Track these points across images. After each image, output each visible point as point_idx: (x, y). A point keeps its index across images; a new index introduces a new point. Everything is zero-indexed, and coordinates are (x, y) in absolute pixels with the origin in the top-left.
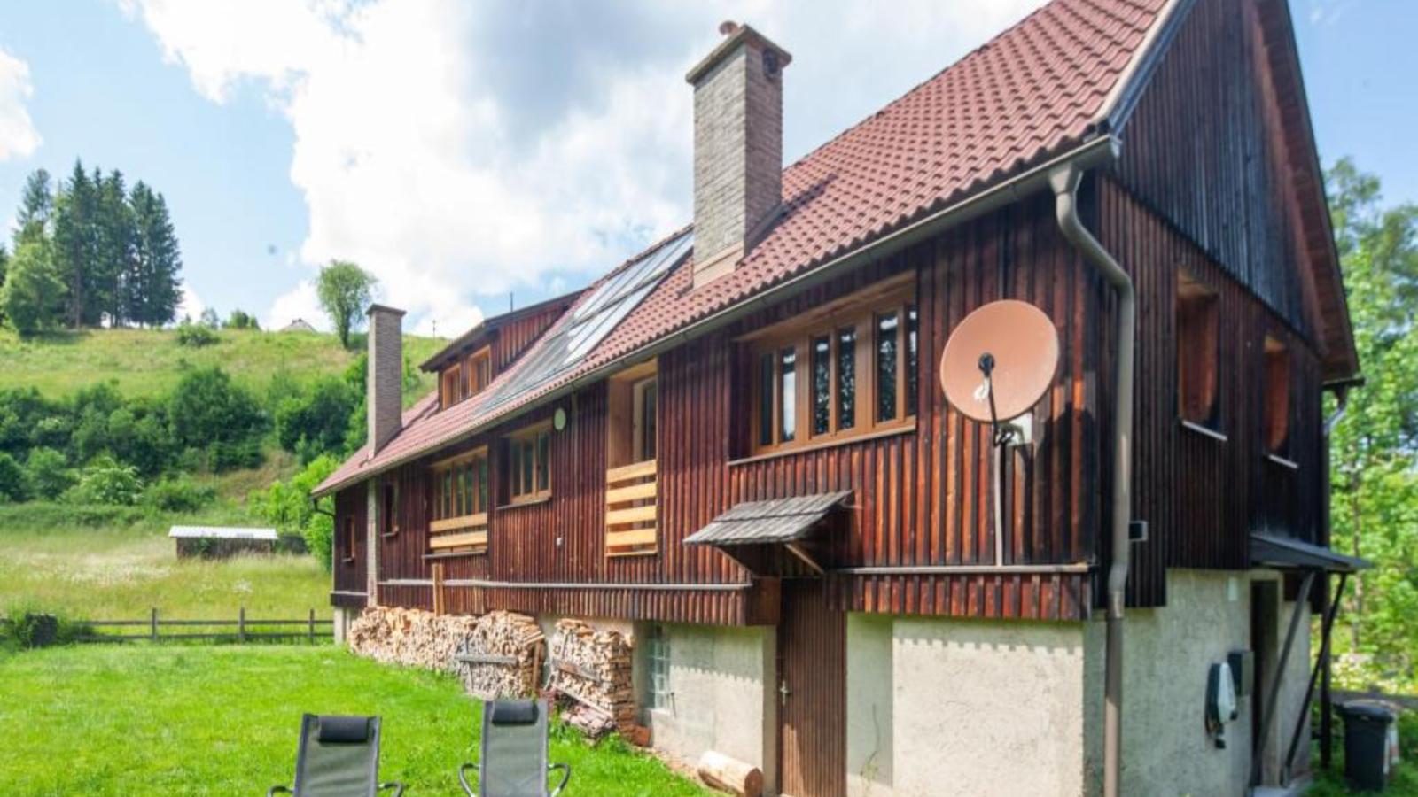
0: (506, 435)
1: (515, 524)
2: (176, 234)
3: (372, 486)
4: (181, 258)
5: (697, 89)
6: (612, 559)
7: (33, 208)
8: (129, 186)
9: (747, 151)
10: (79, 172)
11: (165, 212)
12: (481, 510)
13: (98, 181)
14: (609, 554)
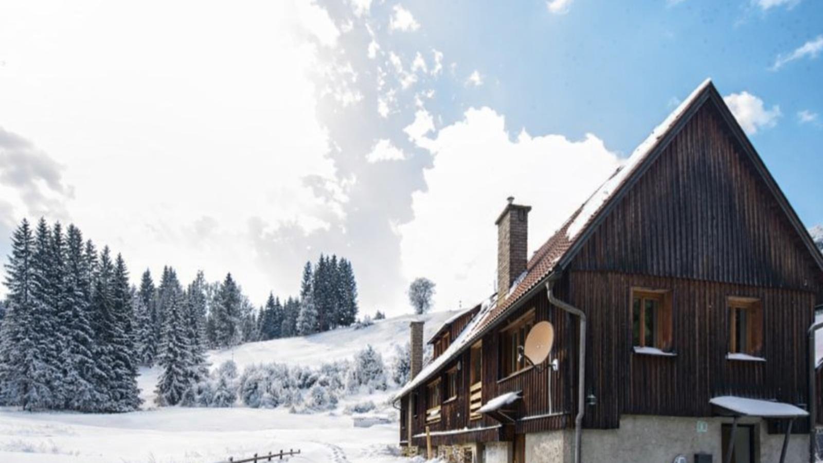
0: (446, 372)
1: (448, 408)
2: (356, 280)
3: (410, 395)
4: (357, 291)
5: (499, 227)
6: (472, 421)
7: (306, 280)
8: (338, 261)
9: (511, 253)
10: (322, 259)
11: (351, 271)
12: (438, 405)
13: (328, 261)
14: (471, 419)
